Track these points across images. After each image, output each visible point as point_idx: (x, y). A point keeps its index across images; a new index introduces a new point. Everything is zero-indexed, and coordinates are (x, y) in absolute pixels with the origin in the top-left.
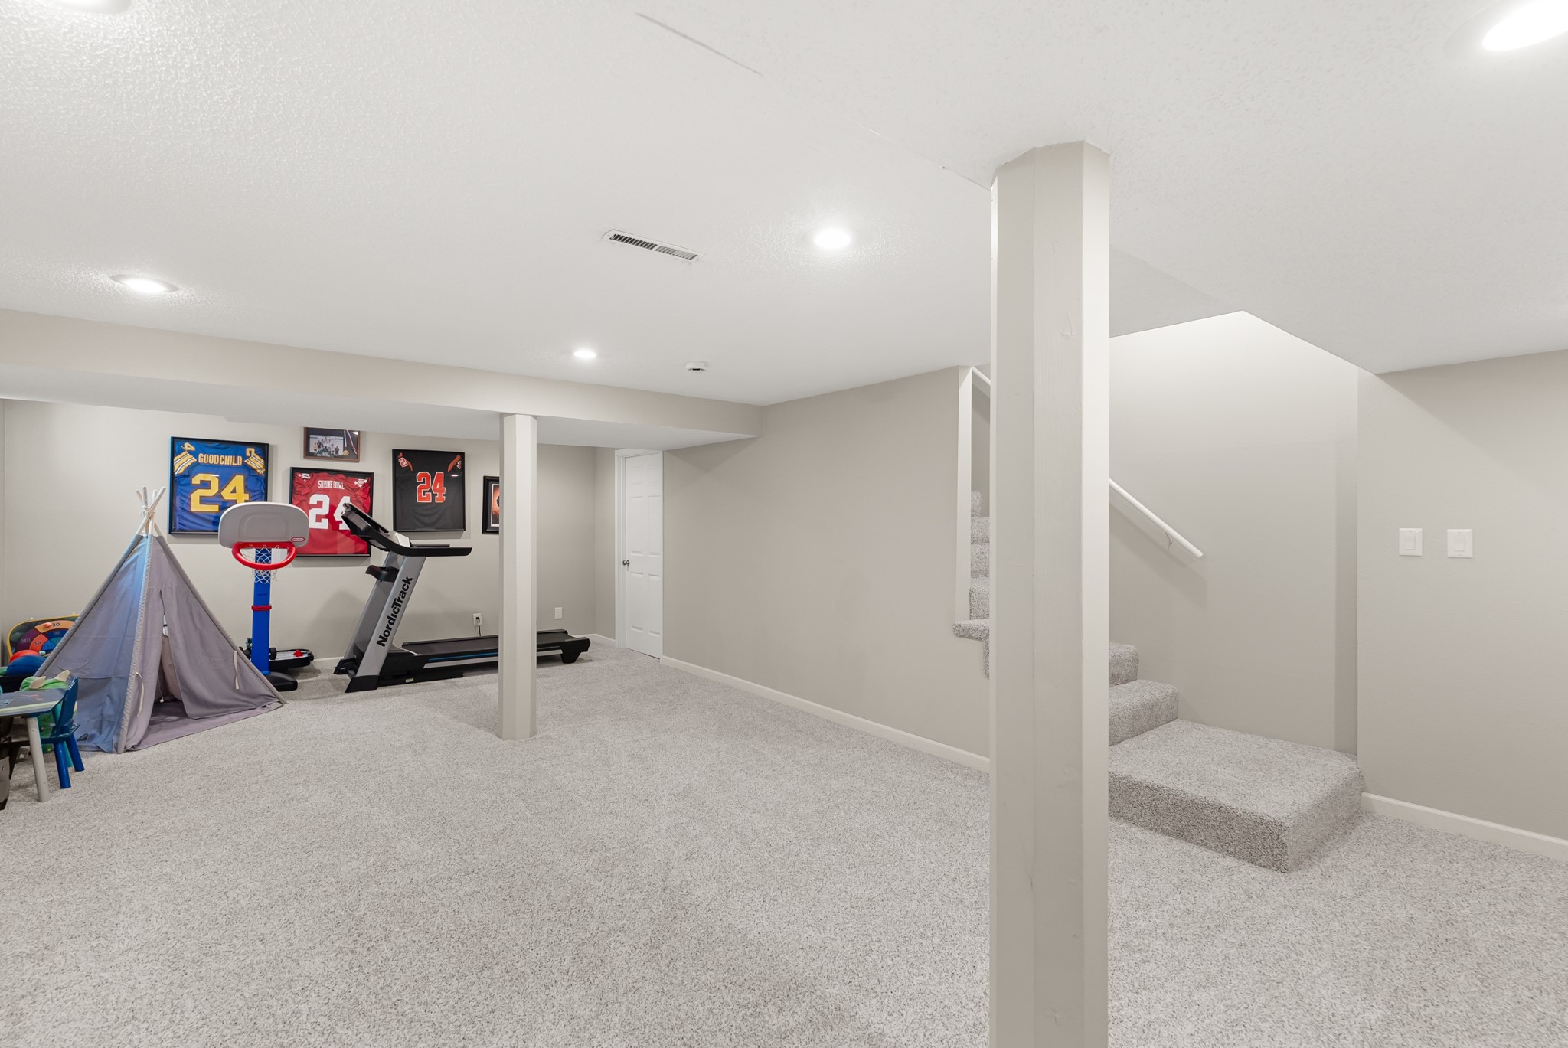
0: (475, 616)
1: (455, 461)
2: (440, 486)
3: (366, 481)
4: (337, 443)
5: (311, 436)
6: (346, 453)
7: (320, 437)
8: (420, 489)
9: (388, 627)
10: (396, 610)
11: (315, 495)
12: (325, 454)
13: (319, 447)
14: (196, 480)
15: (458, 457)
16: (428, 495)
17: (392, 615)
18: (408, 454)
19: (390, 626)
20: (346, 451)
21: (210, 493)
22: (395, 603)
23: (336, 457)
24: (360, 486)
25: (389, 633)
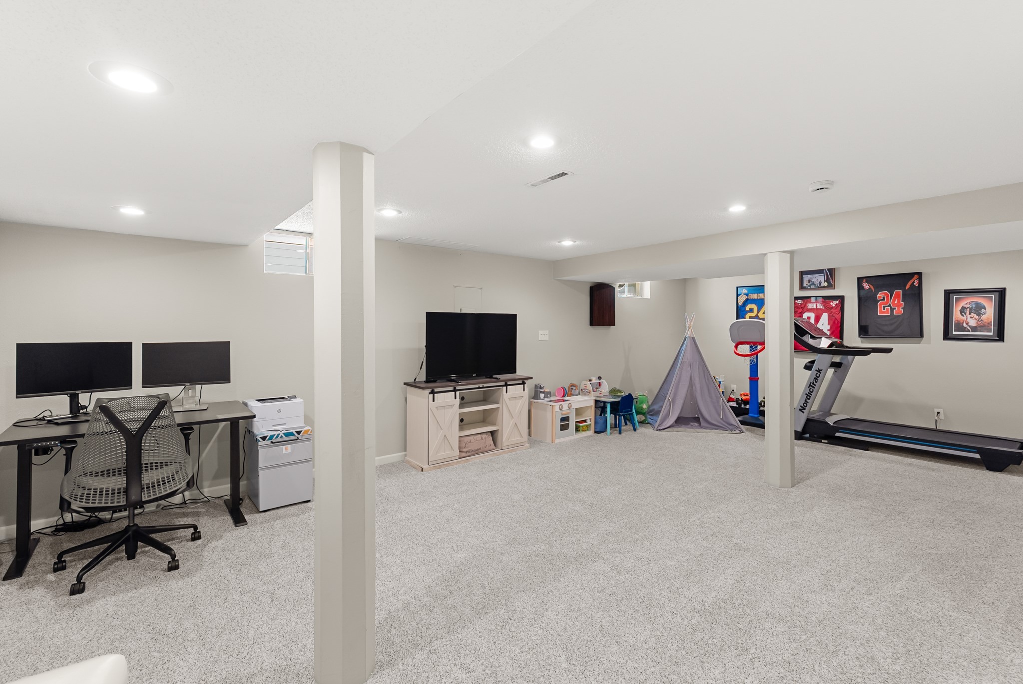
0: (936, 410)
1: (912, 280)
2: (899, 301)
3: (837, 302)
4: (820, 278)
5: (804, 276)
6: (826, 284)
7: (809, 276)
8: (880, 305)
9: (806, 401)
10: (811, 390)
11: (806, 313)
12: (813, 287)
13: (809, 282)
14: (747, 308)
15: (916, 276)
16: (888, 310)
17: (809, 393)
18: (869, 279)
19: (807, 400)
20: (826, 283)
21: (753, 314)
22: (810, 385)
23: (820, 287)
24: (834, 306)
25: (807, 405)
